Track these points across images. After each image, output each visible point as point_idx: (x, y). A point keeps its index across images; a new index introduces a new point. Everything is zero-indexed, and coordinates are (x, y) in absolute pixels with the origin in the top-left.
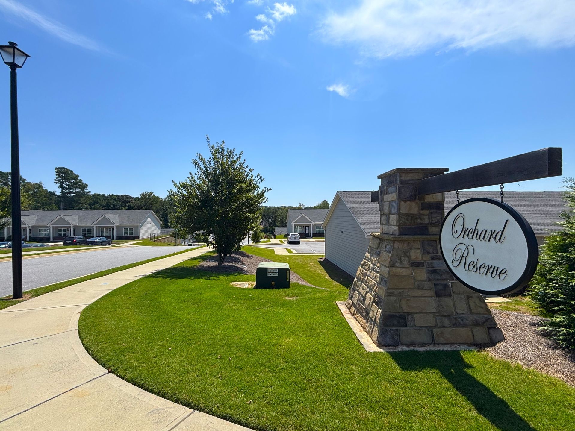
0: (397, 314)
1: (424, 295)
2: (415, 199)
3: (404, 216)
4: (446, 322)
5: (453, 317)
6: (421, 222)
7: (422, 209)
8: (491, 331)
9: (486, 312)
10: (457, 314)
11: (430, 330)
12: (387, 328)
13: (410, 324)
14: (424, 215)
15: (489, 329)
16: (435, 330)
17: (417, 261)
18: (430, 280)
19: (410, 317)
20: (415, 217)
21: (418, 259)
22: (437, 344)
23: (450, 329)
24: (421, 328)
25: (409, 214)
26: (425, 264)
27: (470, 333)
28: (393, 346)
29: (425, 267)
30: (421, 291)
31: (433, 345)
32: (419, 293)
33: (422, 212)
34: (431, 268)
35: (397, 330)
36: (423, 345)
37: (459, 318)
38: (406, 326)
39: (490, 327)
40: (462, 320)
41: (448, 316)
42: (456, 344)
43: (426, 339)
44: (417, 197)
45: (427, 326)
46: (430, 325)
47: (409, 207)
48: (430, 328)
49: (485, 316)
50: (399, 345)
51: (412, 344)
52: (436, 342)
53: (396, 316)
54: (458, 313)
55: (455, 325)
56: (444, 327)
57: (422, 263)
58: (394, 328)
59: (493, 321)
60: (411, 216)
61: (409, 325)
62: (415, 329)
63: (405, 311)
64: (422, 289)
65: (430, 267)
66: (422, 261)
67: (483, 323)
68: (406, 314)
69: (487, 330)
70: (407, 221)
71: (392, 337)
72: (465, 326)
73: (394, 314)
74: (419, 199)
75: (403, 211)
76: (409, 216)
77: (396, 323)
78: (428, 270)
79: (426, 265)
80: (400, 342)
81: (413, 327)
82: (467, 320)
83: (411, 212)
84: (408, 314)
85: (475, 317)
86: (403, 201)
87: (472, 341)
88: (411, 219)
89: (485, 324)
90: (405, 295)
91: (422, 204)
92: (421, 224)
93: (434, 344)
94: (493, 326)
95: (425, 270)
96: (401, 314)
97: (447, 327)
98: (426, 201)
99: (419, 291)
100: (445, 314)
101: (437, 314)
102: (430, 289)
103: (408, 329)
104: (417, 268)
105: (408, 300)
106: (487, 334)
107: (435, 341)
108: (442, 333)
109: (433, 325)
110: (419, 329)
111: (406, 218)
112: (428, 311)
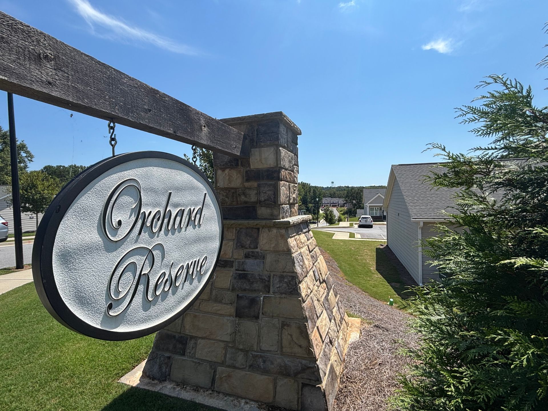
0: (177, 335)
1: (219, 312)
2: (237, 165)
3: (223, 191)
4: (241, 358)
5: (252, 354)
6: (246, 199)
7: (248, 180)
8: (306, 390)
9: (306, 356)
10: (259, 350)
11: (213, 367)
12: (159, 353)
13: (190, 353)
14: (250, 189)
15: (304, 385)
16: (220, 369)
17: (225, 259)
18: (233, 290)
19: (193, 342)
20: (238, 193)
21: (227, 256)
22: (217, 391)
23: (243, 373)
24: (201, 362)
25: (229, 188)
26: (234, 264)
27: (271, 386)
28: (159, 380)
29: (234, 268)
30: (218, 305)
31: (210, 392)
32: (216, 307)
33: (247, 184)
34: (242, 271)
35: (169, 358)
36: (197, 389)
37: (261, 357)
38: (183, 354)
39: (307, 382)
40: (264, 362)
41: (246, 352)
42: (245, 399)
43: (203, 380)
44: (240, 164)
45: (210, 360)
46: (214, 359)
47: (227, 178)
48: (213, 365)
49: (304, 362)
50: (165, 380)
51: (183, 384)
52: (216, 389)
53: (174, 337)
54: (262, 349)
55: (253, 367)
56: (235, 367)
57: (230, 261)
58: (167, 355)
59: (316, 373)
60: (233, 191)
61: (188, 354)
62: (193, 362)
63: (187, 332)
64: (220, 302)
65: (240, 269)
66: (232, 260)
67: (296, 374)
68: (189, 337)
69: (300, 387)
70: (226, 199)
71: (160, 367)
72: (265, 372)
73: (175, 334)
74: (242, 165)
75: (221, 184)
76: (229, 191)
77: (171, 347)
78: (236, 273)
79: (236, 265)
80: (169, 375)
81: (192, 358)
82: (272, 363)
83: (233, 185)
84: (192, 337)
85: (287, 360)
86: (221, 169)
87: (271, 400)
88: (233, 196)
89: (299, 376)
90: (195, 309)
91: (246, 172)
92: (246, 202)
93: (212, 391)
94: (313, 383)
95: (231, 274)
96: (183, 335)
97: (239, 369)
98: (252, 167)
99: (215, 305)
100: (241, 347)
101: (230, 345)
102: (231, 303)
103: (183, 360)
104: (223, 269)
105: (195, 316)
106: (298, 393)
107: (215, 386)
108: (229, 376)
109: (219, 361)
110: (199, 363)
111: (225, 194)
112: (219, 338)
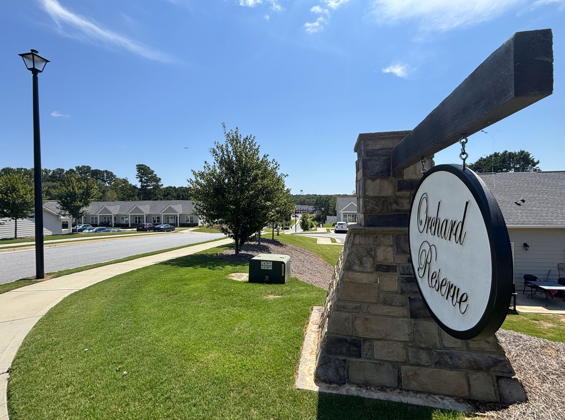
0: (348, 339)
1: (391, 314)
2: (389, 175)
3: (373, 199)
4: (424, 357)
5: (437, 352)
6: (398, 208)
7: (400, 190)
8: (502, 382)
9: (495, 350)
10: (442, 347)
11: (396, 366)
12: (331, 357)
13: (367, 354)
14: (402, 198)
15: (498, 378)
16: (404, 368)
17: (386, 264)
18: (403, 292)
19: (367, 344)
20: (389, 201)
21: (389, 262)
22: (405, 390)
23: (430, 370)
24: (381, 363)
25: (378, 197)
26: (397, 269)
27: (464, 381)
28: (337, 383)
29: (398, 272)
30: (389, 307)
31: (399, 391)
32: (386, 309)
33: (398, 194)
34: (408, 275)
35: (345, 361)
36: (383, 388)
37: (447, 353)
38: (360, 357)
39: (500, 374)
40: (451, 358)
41: (428, 350)
42: (438, 394)
43: (387, 378)
44: (392, 174)
45: (392, 360)
46: (396, 359)
47: (378, 187)
48: (396, 365)
49: (493, 356)
50: (345, 383)
51: (366, 385)
52: (404, 387)
53: (346, 340)
54: (446, 345)
55: (438, 364)
56: (419, 365)
57: (393, 266)
58: (342, 358)
59: (507, 366)
60: (383, 199)
61: (365, 356)
62: (373, 363)
63: (361, 335)
64: (390, 305)
65: (405, 273)
66: (394, 264)
67: (488, 368)
68: (362, 339)
69: (495, 380)
70: (376, 207)
71: (337, 370)
72: (455, 367)
73: (345, 337)
74: (394, 175)
75: (370, 193)
76: (379, 200)
77: (344, 350)
78: (402, 277)
79: (399, 269)
80: (348, 378)
81: (371, 359)
82: (461, 360)
83: (383, 194)
84: (365, 340)
85: (475, 356)
86: (370, 179)
87: (467, 394)
88: (383, 205)
89: (492, 369)
90: (363, 312)
91: (399, 182)
92: (398, 211)
93: (400, 389)
94: (506, 375)
95: (397, 278)
96: (355, 338)
97: (424, 366)
98: (405, 177)
99: (385, 308)
100: (423, 346)
101: (410, 344)
102: (402, 306)
103: (361, 362)
104: (385, 273)
105: (366, 319)
106: (494, 386)
107: (403, 384)
108: (416, 374)
109: (402, 361)
110: (379, 364)
111: (374, 202)
112: (396, 339)
